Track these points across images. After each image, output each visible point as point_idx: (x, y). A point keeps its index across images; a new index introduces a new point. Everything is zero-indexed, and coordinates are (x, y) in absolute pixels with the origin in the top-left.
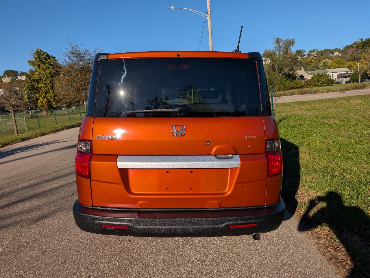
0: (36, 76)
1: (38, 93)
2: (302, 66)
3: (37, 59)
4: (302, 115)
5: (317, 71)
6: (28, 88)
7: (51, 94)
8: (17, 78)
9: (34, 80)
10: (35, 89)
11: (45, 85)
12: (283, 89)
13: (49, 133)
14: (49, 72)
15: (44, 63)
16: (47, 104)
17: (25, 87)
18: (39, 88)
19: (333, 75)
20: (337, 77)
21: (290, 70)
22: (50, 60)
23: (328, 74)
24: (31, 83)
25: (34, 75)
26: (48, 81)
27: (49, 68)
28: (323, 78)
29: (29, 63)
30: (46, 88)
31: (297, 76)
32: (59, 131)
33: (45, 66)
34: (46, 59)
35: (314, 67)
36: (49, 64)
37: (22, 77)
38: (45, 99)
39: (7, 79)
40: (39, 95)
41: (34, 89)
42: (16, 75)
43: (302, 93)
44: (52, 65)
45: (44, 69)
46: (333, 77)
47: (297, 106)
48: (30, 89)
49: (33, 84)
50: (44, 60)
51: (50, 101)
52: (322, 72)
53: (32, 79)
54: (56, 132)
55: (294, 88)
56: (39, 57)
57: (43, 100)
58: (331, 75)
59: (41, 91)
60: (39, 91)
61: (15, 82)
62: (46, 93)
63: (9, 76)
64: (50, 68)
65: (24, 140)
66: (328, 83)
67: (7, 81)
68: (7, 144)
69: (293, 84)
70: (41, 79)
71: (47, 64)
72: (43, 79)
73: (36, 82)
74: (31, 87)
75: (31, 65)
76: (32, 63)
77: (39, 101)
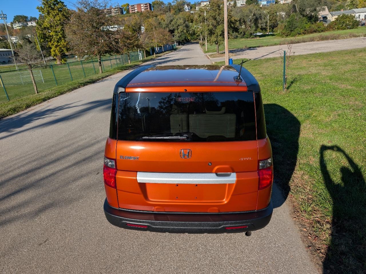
0: (46, 24)
1: (50, 41)
2: (326, 5)
3: (45, 5)
4: (315, 75)
5: (342, 11)
6: (39, 36)
7: (62, 43)
8: (28, 25)
9: (45, 28)
10: (47, 38)
11: (56, 33)
12: (303, 33)
13: (67, 91)
14: (58, 18)
15: (53, 9)
16: (60, 53)
17: (37, 35)
18: (50, 36)
19: (359, 15)
20: (364, 18)
21: (312, 11)
22: (58, 6)
23: (354, 15)
24: (42, 31)
25: (44, 22)
26: (59, 28)
27: (58, 14)
28: (348, 19)
29: (38, 9)
30: (58, 36)
31: (319, 17)
32: (75, 88)
33: (54, 12)
34: (54, 5)
35: (340, 6)
36: (58, 10)
37: (32, 23)
38: (58, 48)
39: (18, 25)
40: (51, 44)
41: (45, 37)
42: (26, 21)
43: (323, 39)
44: (61, 11)
45: (54, 15)
46: (359, 18)
47: (313, 60)
48: (42, 38)
49: (45, 32)
50: (53, 6)
51: (63, 50)
52: (347, 12)
53: (43, 26)
54: (73, 90)
55: (315, 31)
56: (47, 2)
57: (55, 49)
58: (357, 15)
59: (53, 40)
60: (50, 40)
61: (26, 29)
62: (58, 42)
63: (19, 22)
64: (60, 14)
65: (44, 100)
66: (353, 25)
67: (18, 28)
68: (30, 106)
69: (314, 26)
70: (51, 26)
71: (56, 10)
72: (53, 27)
73: (47, 30)
74: (42, 35)
75: (40, 12)
76: (40, 9)
77: (52, 50)
